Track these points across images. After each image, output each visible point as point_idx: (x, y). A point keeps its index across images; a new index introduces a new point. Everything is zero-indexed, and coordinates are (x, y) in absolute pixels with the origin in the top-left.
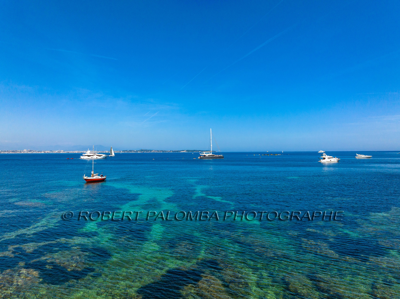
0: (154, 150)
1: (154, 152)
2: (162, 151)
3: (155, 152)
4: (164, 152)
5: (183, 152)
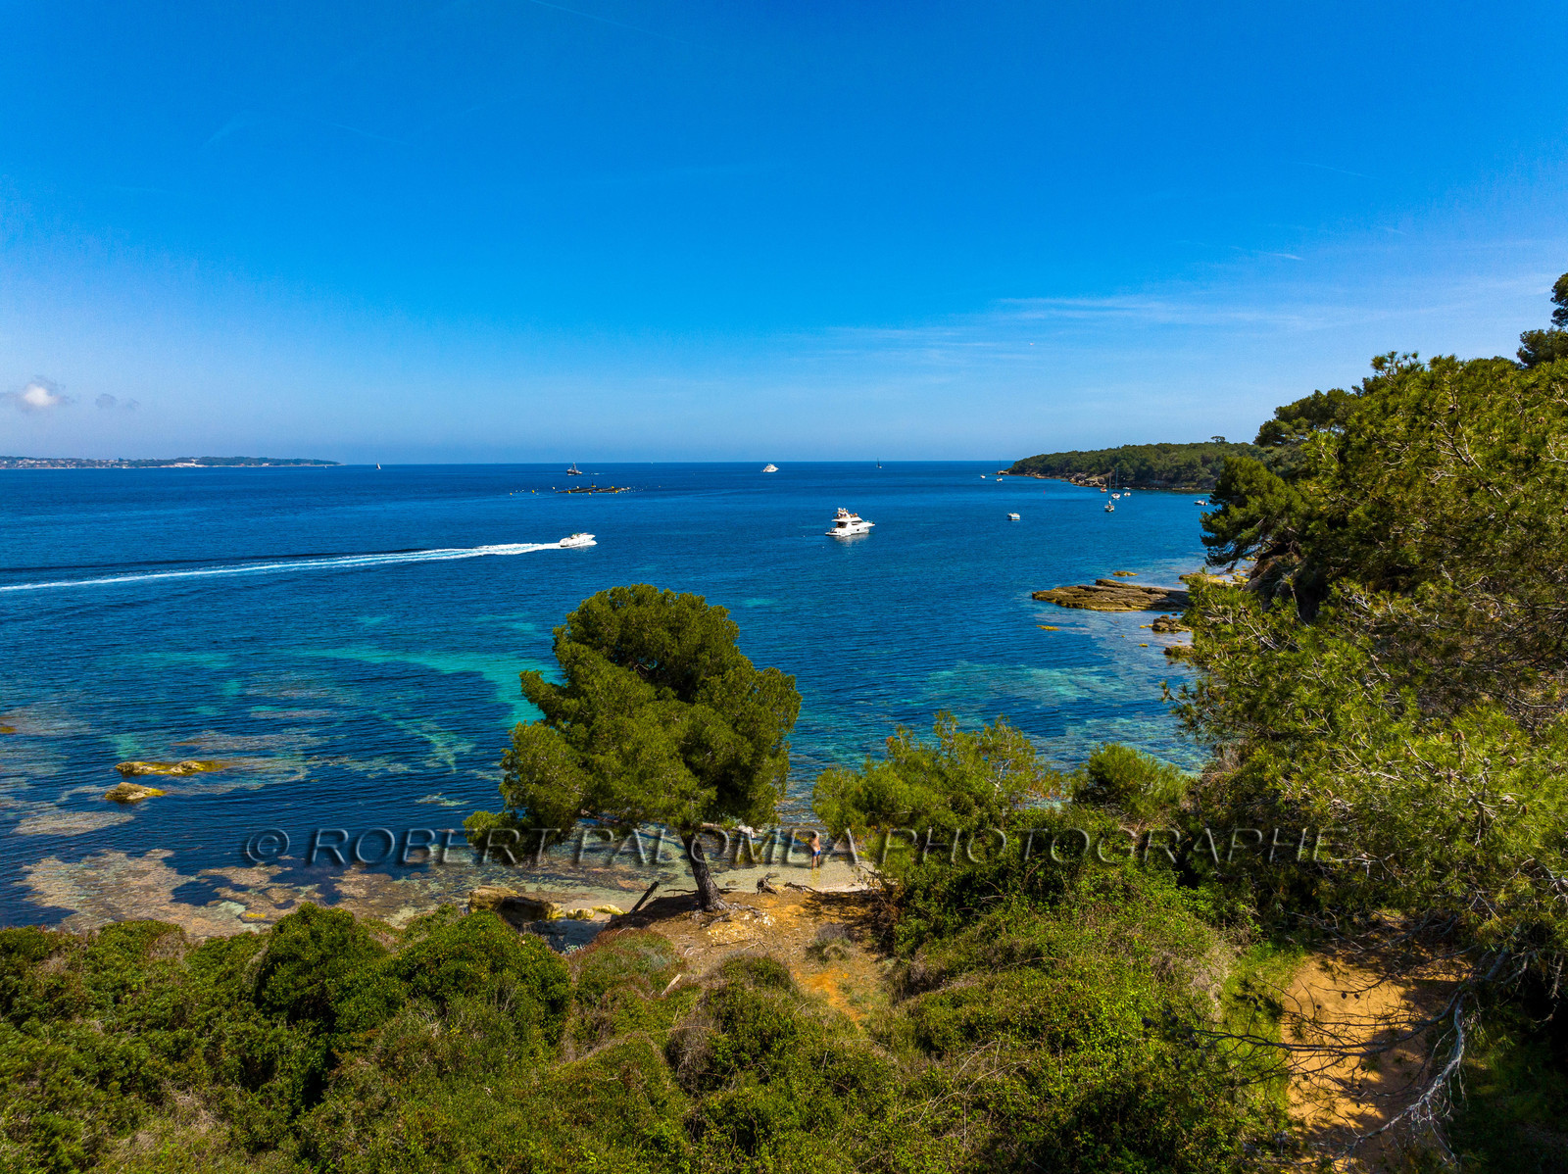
0: (30, 459)
1: (32, 465)
2: (73, 460)
3: (38, 467)
4: (83, 465)
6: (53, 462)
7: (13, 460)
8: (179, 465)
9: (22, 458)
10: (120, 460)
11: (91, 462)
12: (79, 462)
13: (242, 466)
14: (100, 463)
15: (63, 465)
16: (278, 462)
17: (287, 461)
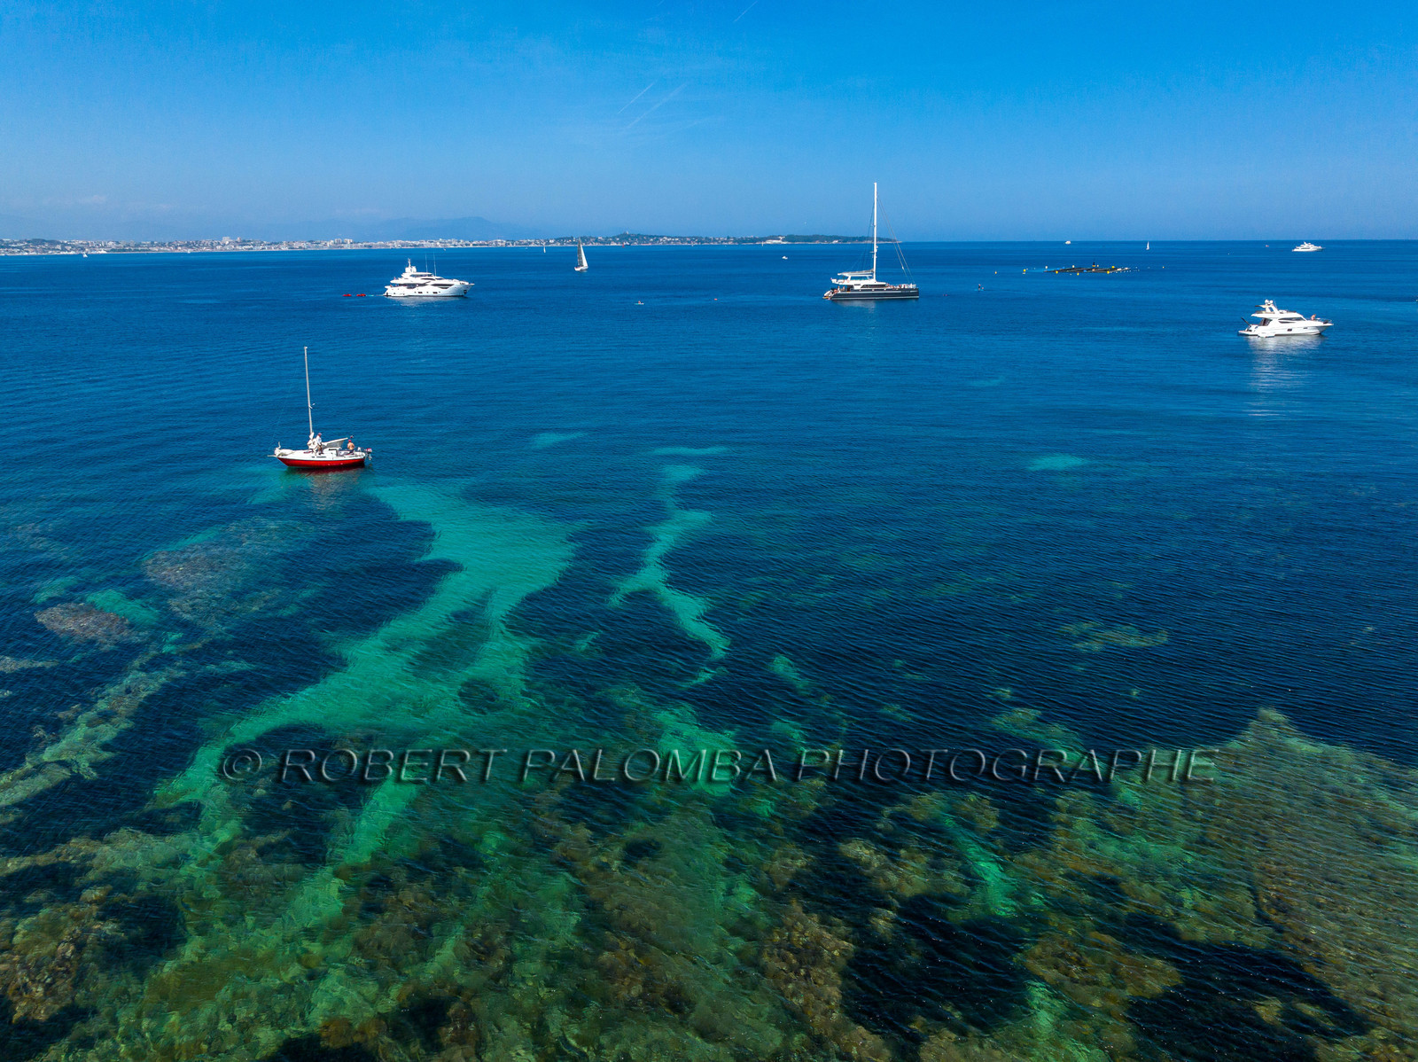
6: (683, 239)
7: (657, 238)
8: (769, 242)
9: (662, 237)
10: (728, 238)
11: (708, 240)
12: (700, 240)
13: (817, 242)
14: (715, 240)
15: (689, 242)
16: (846, 239)
17: (854, 239)
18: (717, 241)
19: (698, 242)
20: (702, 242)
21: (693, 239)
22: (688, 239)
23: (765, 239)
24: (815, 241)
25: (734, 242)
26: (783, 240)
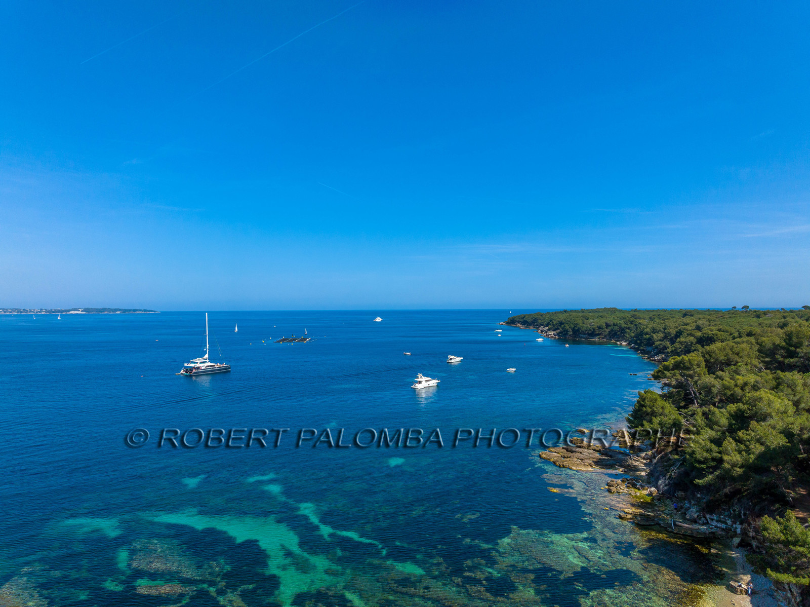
2: (16, 309)
5: (76, 312)
11: (25, 311)
13: (106, 313)
16: (125, 311)
17: (130, 310)
18: (32, 311)
19: (18, 312)
20: (21, 312)
21: (13, 310)
22: (10, 311)
23: (69, 311)
24: (104, 312)
25: (46, 312)
26: (82, 312)
